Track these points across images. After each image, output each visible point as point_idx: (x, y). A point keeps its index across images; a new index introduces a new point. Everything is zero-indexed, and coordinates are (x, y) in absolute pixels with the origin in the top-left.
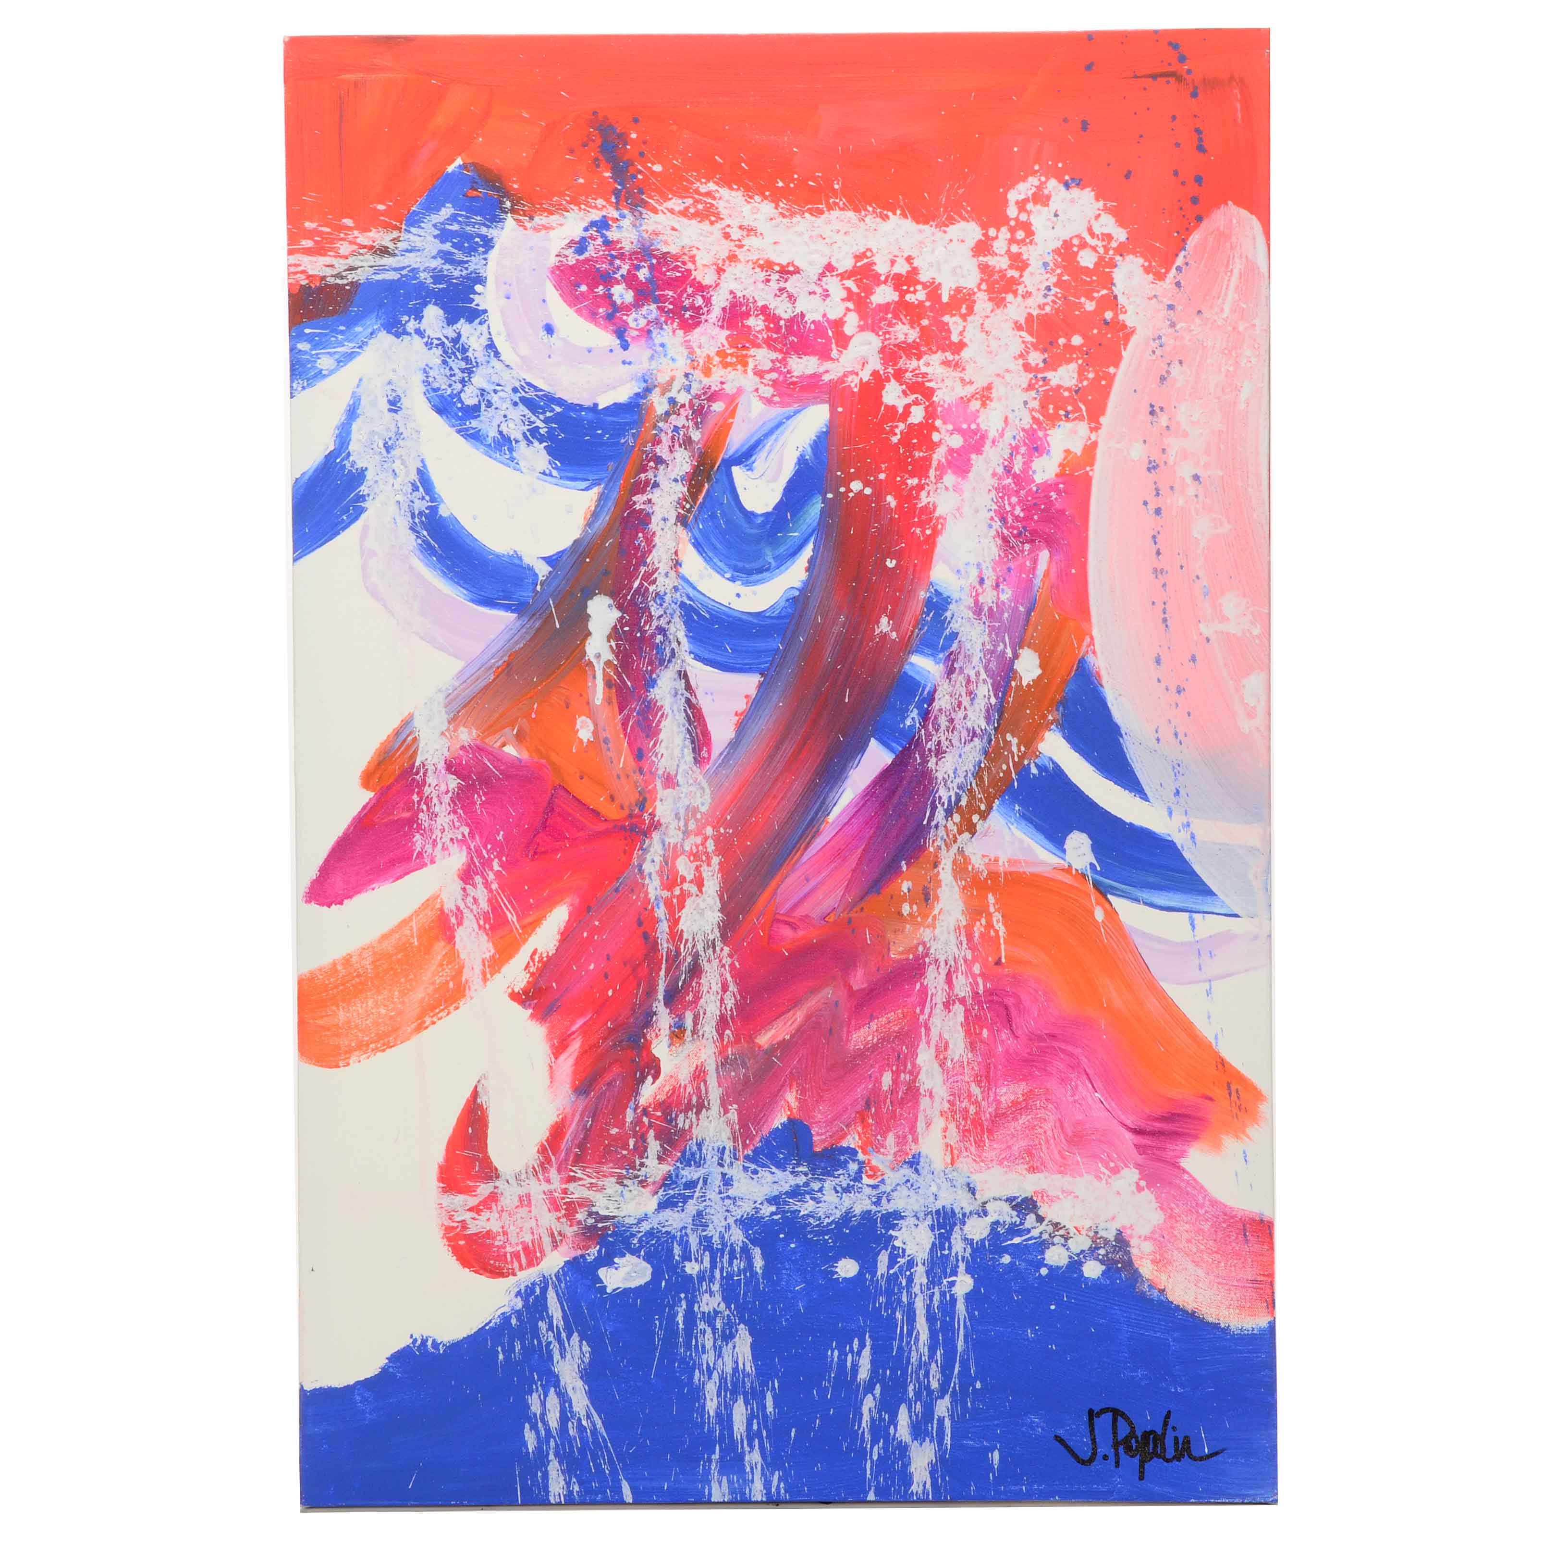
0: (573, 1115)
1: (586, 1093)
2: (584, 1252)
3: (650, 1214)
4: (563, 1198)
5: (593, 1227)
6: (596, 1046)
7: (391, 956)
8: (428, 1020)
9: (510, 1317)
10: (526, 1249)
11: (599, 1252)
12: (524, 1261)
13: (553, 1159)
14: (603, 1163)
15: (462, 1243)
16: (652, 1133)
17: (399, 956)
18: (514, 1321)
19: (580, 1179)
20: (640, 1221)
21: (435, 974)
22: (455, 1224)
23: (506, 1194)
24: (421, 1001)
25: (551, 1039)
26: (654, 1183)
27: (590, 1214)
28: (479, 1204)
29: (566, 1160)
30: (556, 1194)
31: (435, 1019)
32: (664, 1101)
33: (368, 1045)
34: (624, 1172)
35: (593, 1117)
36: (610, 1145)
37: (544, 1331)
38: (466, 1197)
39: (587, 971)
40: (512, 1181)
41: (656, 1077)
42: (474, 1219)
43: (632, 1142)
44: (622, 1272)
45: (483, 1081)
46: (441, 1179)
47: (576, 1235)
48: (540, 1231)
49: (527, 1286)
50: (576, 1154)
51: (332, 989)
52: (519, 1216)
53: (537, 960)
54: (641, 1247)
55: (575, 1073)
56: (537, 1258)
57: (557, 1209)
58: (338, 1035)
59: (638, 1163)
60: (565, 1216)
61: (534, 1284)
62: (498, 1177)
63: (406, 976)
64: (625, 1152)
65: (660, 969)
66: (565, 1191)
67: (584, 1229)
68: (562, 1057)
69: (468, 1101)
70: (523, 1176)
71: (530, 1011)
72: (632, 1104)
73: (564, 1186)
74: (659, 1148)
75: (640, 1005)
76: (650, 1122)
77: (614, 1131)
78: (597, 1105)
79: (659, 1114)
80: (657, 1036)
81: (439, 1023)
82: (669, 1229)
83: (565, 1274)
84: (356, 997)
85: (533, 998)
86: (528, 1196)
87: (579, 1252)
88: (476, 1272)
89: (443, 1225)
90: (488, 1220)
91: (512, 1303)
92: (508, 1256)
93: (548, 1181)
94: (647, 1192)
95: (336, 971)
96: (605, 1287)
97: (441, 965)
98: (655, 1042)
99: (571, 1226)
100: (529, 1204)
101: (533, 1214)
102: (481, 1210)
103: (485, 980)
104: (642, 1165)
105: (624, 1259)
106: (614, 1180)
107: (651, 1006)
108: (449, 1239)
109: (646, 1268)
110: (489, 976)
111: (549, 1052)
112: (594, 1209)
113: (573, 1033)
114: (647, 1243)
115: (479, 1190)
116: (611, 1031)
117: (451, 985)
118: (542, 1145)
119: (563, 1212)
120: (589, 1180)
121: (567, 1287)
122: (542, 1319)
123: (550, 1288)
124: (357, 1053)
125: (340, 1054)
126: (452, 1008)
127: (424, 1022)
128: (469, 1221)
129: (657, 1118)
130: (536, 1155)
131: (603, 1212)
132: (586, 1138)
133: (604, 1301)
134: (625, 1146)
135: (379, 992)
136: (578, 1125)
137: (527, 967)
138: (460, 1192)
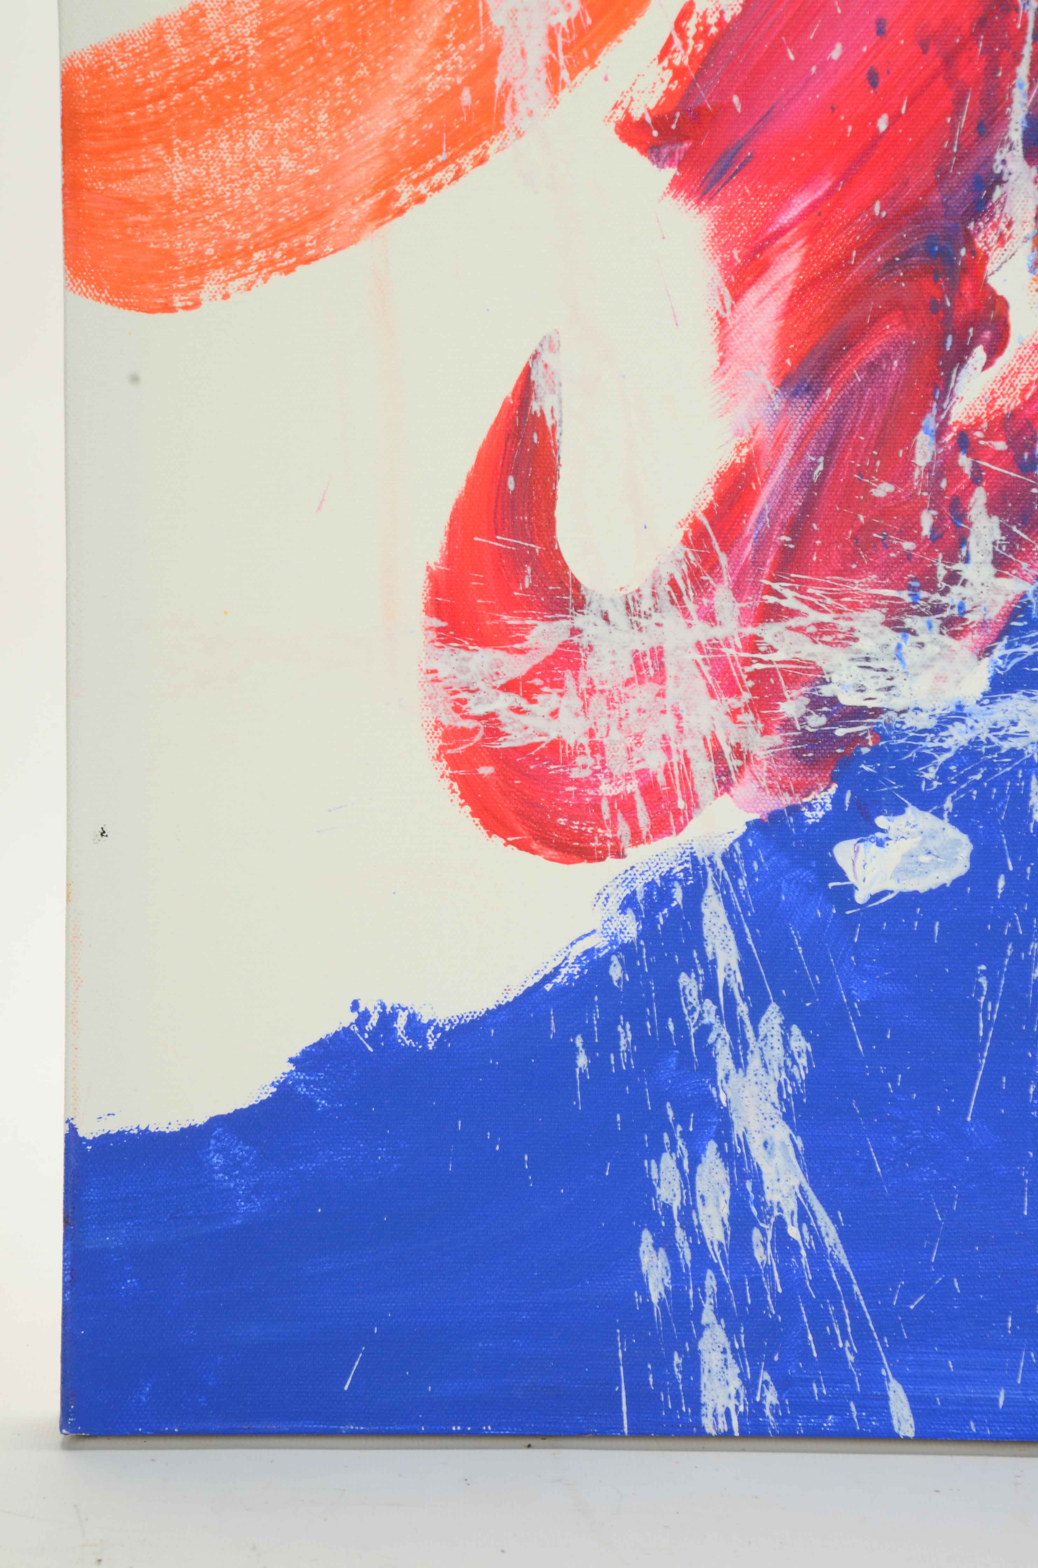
0: (778, 447)
1: (813, 389)
2: (798, 800)
3: (970, 705)
4: (747, 662)
5: (823, 737)
6: (840, 265)
7: (309, 14)
8: (405, 191)
9: (607, 960)
10: (649, 788)
11: (837, 800)
12: (644, 819)
13: (723, 559)
14: (853, 574)
15: (486, 771)
16: (980, 496)
17: (330, 17)
18: (616, 972)
19: (792, 613)
20: (944, 723)
21: (423, 69)
22: (469, 724)
23: (602, 649)
24: (389, 140)
25: (725, 248)
26: (983, 625)
27: (816, 703)
28: (531, 674)
29: (757, 563)
30: (729, 652)
31: (423, 188)
32: (1015, 413)
33: (247, 254)
34: (905, 596)
35: (828, 454)
36: (870, 527)
37: (693, 999)
38: (500, 655)
39: (824, 65)
40: (618, 615)
41: (995, 350)
42: (518, 710)
43: (927, 520)
44: (895, 852)
45: (546, 357)
46: (435, 608)
47: (779, 756)
48: (687, 744)
49: (650, 885)
50: (783, 550)
51: (154, 100)
52: (632, 705)
53: (691, 32)
54: (946, 789)
55: (784, 337)
56: (677, 813)
57: (732, 690)
58: (170, 225)
59: (941, 572)
60: (751, 706)
61: (668, 879)
62: (580, 604)
63: (350, 70)
64: (908, 546)
65: (1018, 59)
66: (752, 644)
67: (798, 740)
68: (752, 295)
69: (506, 408)
70: (646, 604)
71: (670, 172)
72: (930, 422)
73: (750, 630)
74: (997, 535)
75: (961, 158)
76: (976, 468)
77: (883, 490)
78: (839, 422)
79: (1000, 446)
80: (1002, 240)
81: (434, 200)
82: (1018, 744)
83: (749, 854)
84: (217, 122)
85: (680, 136)
86: (658, 654)
87: (786, 800)
88: (522, 846)
89: (438, 724)
90: (554, 714)
91: (613, 927)
92: (605, 807)
93: (710, 617)
94: (963, 648)
95: (164, 51)
96: (851, 889)
97: (440, 43)
98: (996, 257)
99: (765, 732)
100: (660, 676)
101: (668, 702)
102: (537, 690)
103: (555, 84)
104: (953, 578)
105: (900, 820)
106: (877, 616)
107: (990, 159)
108: (454, 762)
109: (957, 843)
110: (565, 75)
111: (719, 281)
112: (826, 691)
113: (783, 231)
114: (962, 779)
115: (532, 639)
116: (882, 227)
117: (466, 97)
118: (696, 525)
119: (746, 696)
120: (815, 616)
121: (753, 888)
122: (689, 968)
123: (710, 890)
124: (220, 274)
125: (173, 276)
126: (466, 161)
127: (393, 196)
128: (505, 716)
129: (996, 457)
130: (680, 551)
131: (850, 699)
132: (808, 507)
133: (849, 924)
134: (911, 530)
135: (275, 112)
136: (788, 474)
137: (666, 50)
138: (484, 641)
